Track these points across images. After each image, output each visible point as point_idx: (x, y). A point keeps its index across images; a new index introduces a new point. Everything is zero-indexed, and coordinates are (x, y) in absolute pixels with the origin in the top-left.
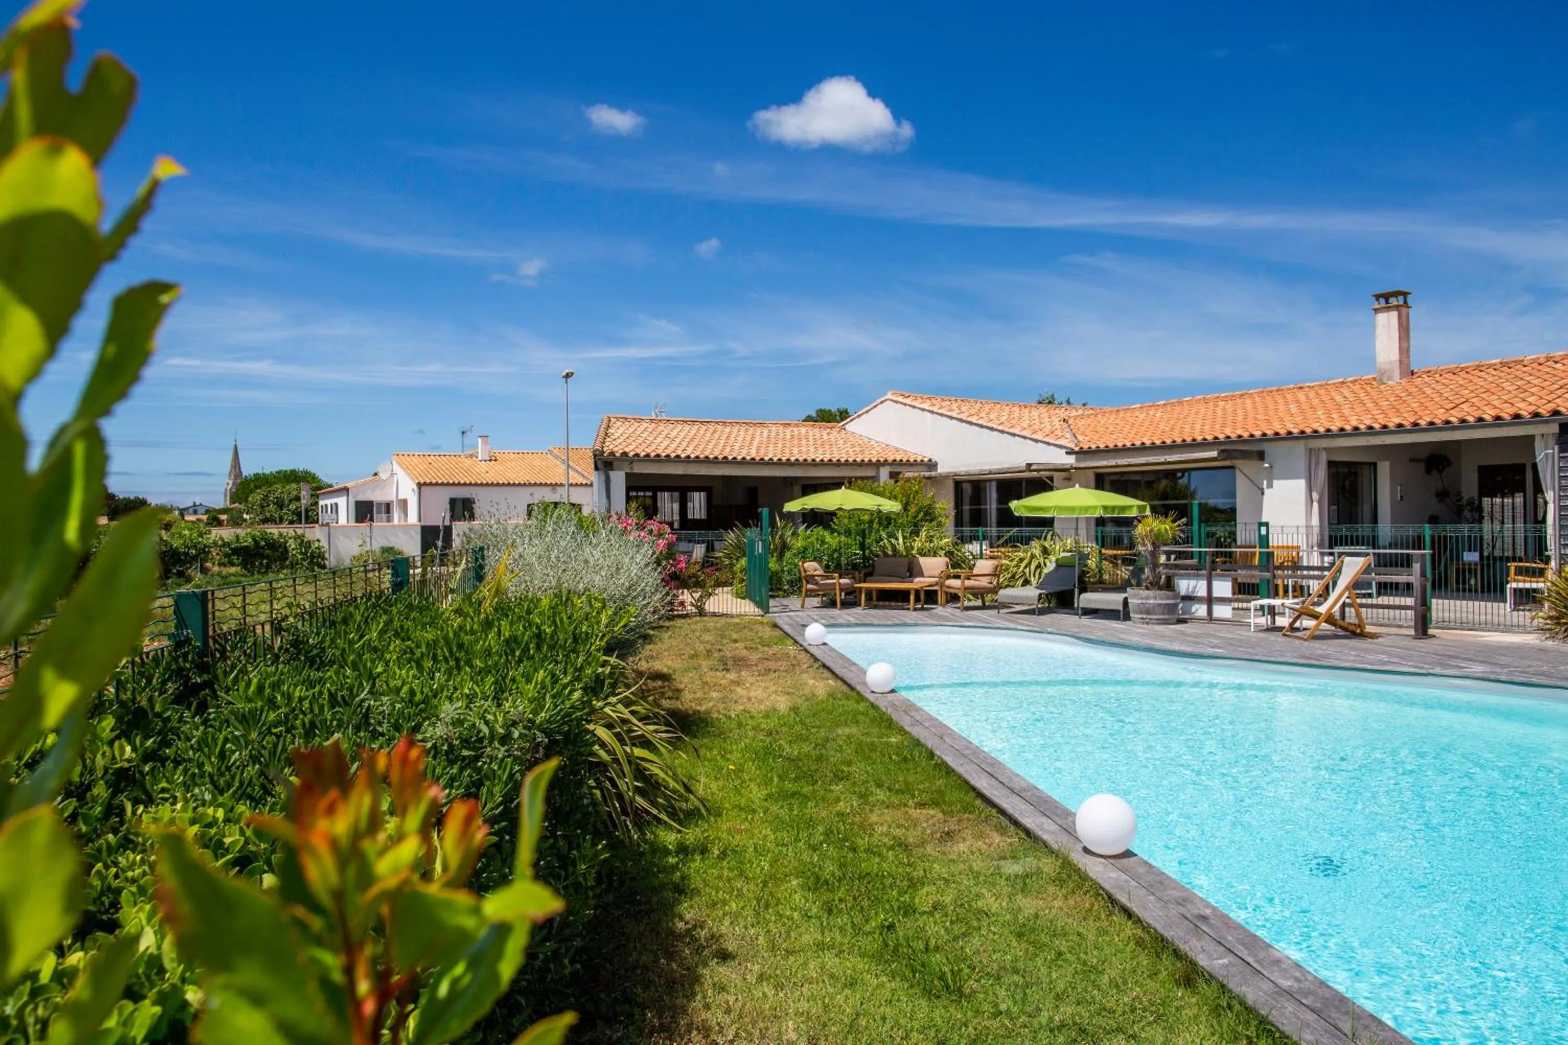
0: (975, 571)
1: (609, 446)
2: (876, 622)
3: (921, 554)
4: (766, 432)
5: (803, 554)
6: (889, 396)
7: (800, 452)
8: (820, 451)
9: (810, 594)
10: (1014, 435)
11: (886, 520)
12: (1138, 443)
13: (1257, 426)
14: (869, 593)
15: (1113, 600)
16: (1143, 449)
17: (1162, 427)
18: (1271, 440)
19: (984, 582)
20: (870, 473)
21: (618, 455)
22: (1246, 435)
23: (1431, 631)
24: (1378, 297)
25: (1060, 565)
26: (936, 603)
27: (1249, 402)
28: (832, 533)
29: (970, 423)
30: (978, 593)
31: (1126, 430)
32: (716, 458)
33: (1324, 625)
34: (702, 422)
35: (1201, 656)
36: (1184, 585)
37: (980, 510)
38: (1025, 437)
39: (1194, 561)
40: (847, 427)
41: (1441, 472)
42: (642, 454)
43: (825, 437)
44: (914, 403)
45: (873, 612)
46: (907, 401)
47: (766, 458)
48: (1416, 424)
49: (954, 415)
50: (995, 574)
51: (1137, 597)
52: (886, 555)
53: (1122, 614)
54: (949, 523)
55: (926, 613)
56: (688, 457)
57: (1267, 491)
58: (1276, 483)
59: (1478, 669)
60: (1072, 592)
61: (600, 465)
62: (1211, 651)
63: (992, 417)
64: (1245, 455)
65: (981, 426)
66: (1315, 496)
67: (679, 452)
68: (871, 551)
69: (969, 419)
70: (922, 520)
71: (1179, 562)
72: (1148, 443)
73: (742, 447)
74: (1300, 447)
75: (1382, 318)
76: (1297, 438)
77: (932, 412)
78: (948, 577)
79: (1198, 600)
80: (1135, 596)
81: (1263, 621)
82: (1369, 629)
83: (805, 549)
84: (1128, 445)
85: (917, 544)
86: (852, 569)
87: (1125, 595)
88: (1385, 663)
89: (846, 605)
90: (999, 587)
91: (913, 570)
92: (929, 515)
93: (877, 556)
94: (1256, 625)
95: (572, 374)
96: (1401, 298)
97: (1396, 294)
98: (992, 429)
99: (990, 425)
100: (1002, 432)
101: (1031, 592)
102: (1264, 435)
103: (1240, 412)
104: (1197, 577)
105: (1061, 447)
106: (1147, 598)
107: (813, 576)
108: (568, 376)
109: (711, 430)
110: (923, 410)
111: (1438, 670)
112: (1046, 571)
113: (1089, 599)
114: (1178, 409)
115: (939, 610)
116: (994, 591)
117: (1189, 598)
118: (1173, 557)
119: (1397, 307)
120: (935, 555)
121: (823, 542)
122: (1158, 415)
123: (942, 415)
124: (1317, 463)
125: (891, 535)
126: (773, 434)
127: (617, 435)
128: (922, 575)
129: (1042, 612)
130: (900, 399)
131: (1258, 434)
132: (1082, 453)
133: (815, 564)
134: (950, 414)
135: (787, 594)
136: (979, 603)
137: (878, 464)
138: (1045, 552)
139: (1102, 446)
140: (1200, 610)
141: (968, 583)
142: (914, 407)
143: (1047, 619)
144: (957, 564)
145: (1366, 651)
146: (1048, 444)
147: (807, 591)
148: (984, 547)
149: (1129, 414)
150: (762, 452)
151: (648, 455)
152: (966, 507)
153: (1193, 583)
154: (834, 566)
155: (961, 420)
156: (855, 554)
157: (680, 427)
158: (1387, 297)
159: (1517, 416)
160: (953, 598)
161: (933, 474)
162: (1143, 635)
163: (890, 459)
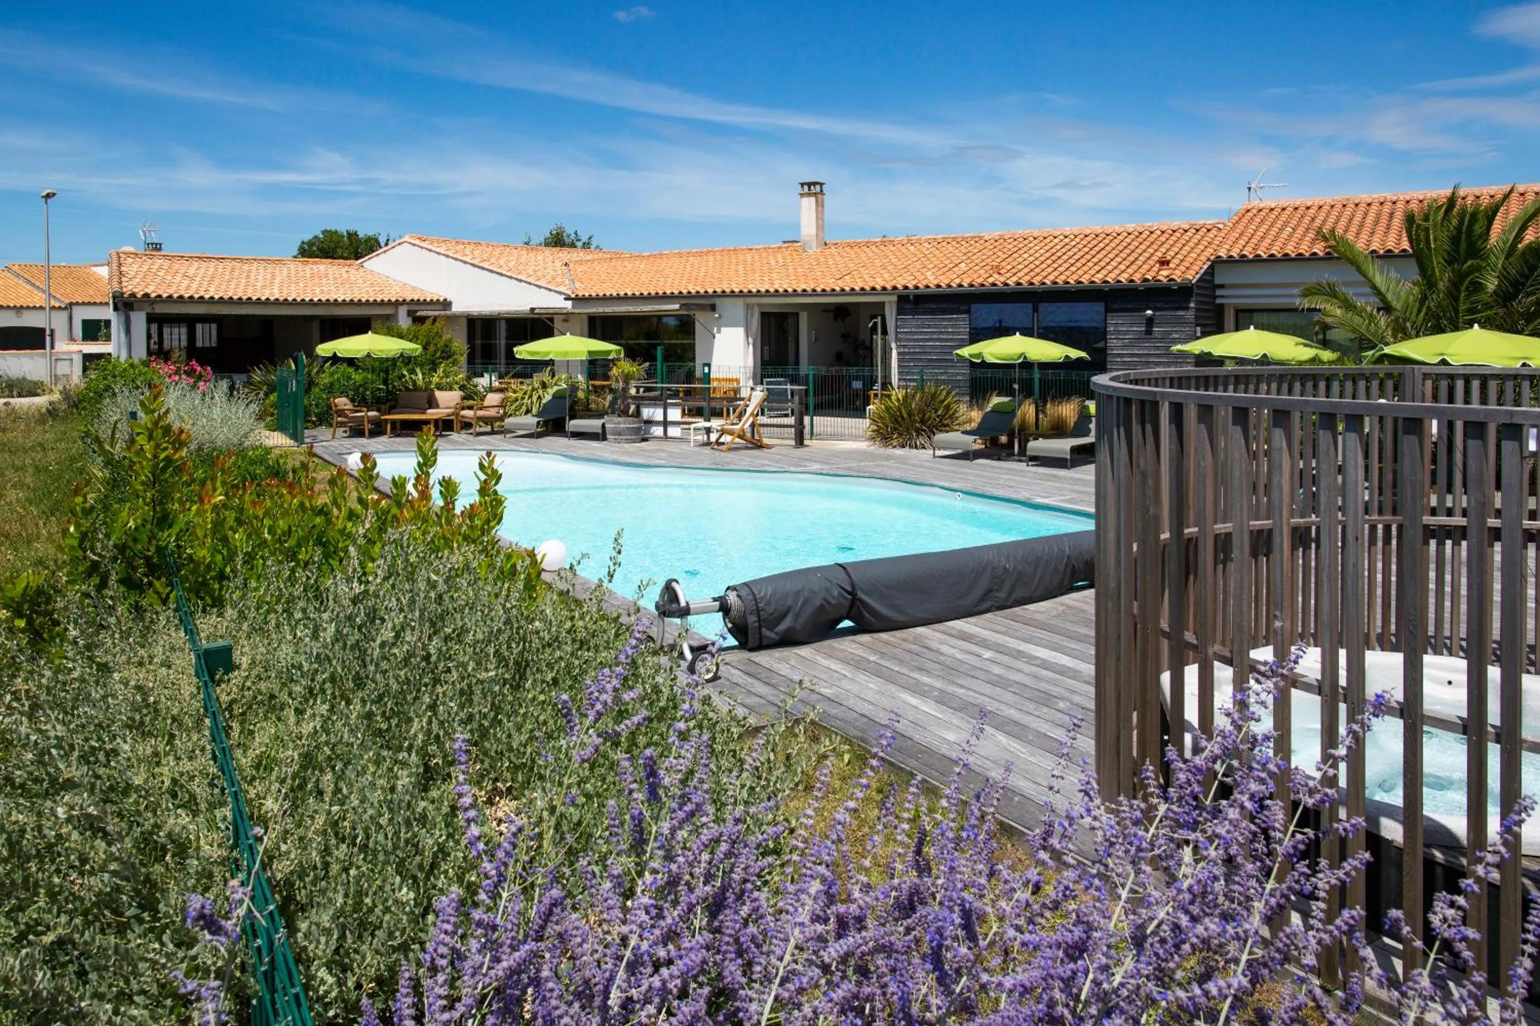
0: (486, 403)
1: (128, 288)
2: (402, 449)
3: (438, 389)
4: (285, 270)
5: (330, 389)
6: (407, 238)
7: (322, 292)
8: (341, 291)
9: (341, 425)
10: (521, 281)
11: (406, 359)
12: (622, 294)
13: (712, 283)
14: (393, 422)
15: (593, 424)
16: (626, 298)
17: (643, 278)
18: (720, 296)
19: (492, 413)
20: (388, 311)
21: (139, 296)
22: (702, 291)
23: (806, 442)
24: (802, 185)
25: (556, 397)
26: (452, 430)
27: (712, 258)
28: (357, 370)
29: (483, 268)
30: (487, 420)
31: (615, 279)
32: (240, 299)
33: (737, 440)
34: (218, 259)
35: (648, 466)
36: (646, 413)
37: (490, 345)
38: (530, 283)
39: (658, 393)
40: (365, 265)
41: (843, 320)
42: (165, 295)
43: (345, 275)
44: (430, 247)
45: (398, 440)
46: (424, 245)
47: (290, 299)
48: (814, 290)
49: (468, 260)
50: (502, 405)
51: (612, 422)
52: (407, 389)
53: (600, 436)
54: (463, 360)
55: (444, 439)
56: (212, 298)
57: (717, 336)
58: (723, 329)
59: (815, 467)
60: (564, 419)
61: (120, 305)
62: (656, 462)
63: (502, 262)
64: (701, 307)
65: (492, 271)
66: (750, 340)
67: (202, 293)
68: (394, 387)
69: (481, 265)
70: (440, 357)
71: (647, 394)
72: (630, 294)
73: (264, 287)
74: (740, 302)
75: (805, 201)
76: (737, 296)
77: (447, 256)
78: (463, 409)
79: (657, 423)
80: (611, 422)
81: (702, 437)
82: (766, 441)
83: (332, 384)
84: (615, 294)
85: (435, 379)
86: (377, 403)
87: (602, 421)
88: (763, 465)
89: (373, 434)
90: (506, 415)
91: (432, 403)
92: (447, 354)
93: (400, 390)
94: (695, 441)
95: (54, 194)
96: (818, 187)
97: (815, 184)
98: (501, 274)
99: (500, 271)
100: (511, 277)
101: (531, 421)
102: (715, 292)
103: (703, 269)
104: (655, 405)
105: (560, 293)
106: (619, 423)
107: (343, 410)
108: (48, 196)
109: (229, 269)
110: (439, 253)
111: (792, 469)
112: (544, 401)
113: (574, 424)
114: (659, 261)
115: (454, 436)
116: (501, 419)
117: (649, 422)
118: (641, 390)
119: (815, 194)
120: (451, 389)
121: (349, 378)
122: (642, 266)
123: (456, 259)
124: (752, 315)
125: (412, 372)
126: (293, 273)
127: (132, 274)
128: (437, 407)
129: (539, 435)
130: (417, 242)
131: (710, 291)
132: (578, 300)
133: (344, 400)
134: (464, 259)
135: (315, 425)
136: (489, 429)
137: (397, 304)
138: (544, 386)
139: (594, 295)
140: (658, 431)
141: (481, 413)
142: (430, 250)
143: (543, 441)
144: (470, 396)
145: (758, 458)
146: (550, 290)
147: (337, 423)
148: (493, 378)
149: (619, 263)
150: (285, 292)
151: (170, 297)
152: (478, 342)
153: (652, 410)
154: (360, 401)
155: (474, 265)
156: (379, 389)
157: (196, 264)
158: (809, 185)
159: (873, 289)
160: (467, 425)
161: (448, 313)
162: (612, 452)
163: (408, 299)
